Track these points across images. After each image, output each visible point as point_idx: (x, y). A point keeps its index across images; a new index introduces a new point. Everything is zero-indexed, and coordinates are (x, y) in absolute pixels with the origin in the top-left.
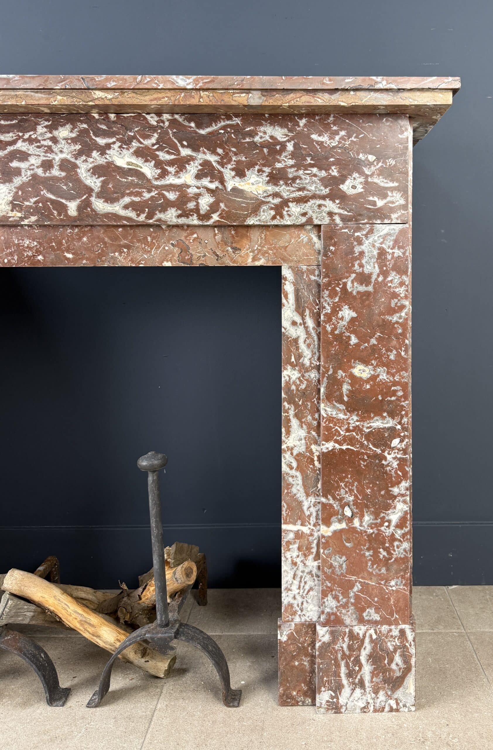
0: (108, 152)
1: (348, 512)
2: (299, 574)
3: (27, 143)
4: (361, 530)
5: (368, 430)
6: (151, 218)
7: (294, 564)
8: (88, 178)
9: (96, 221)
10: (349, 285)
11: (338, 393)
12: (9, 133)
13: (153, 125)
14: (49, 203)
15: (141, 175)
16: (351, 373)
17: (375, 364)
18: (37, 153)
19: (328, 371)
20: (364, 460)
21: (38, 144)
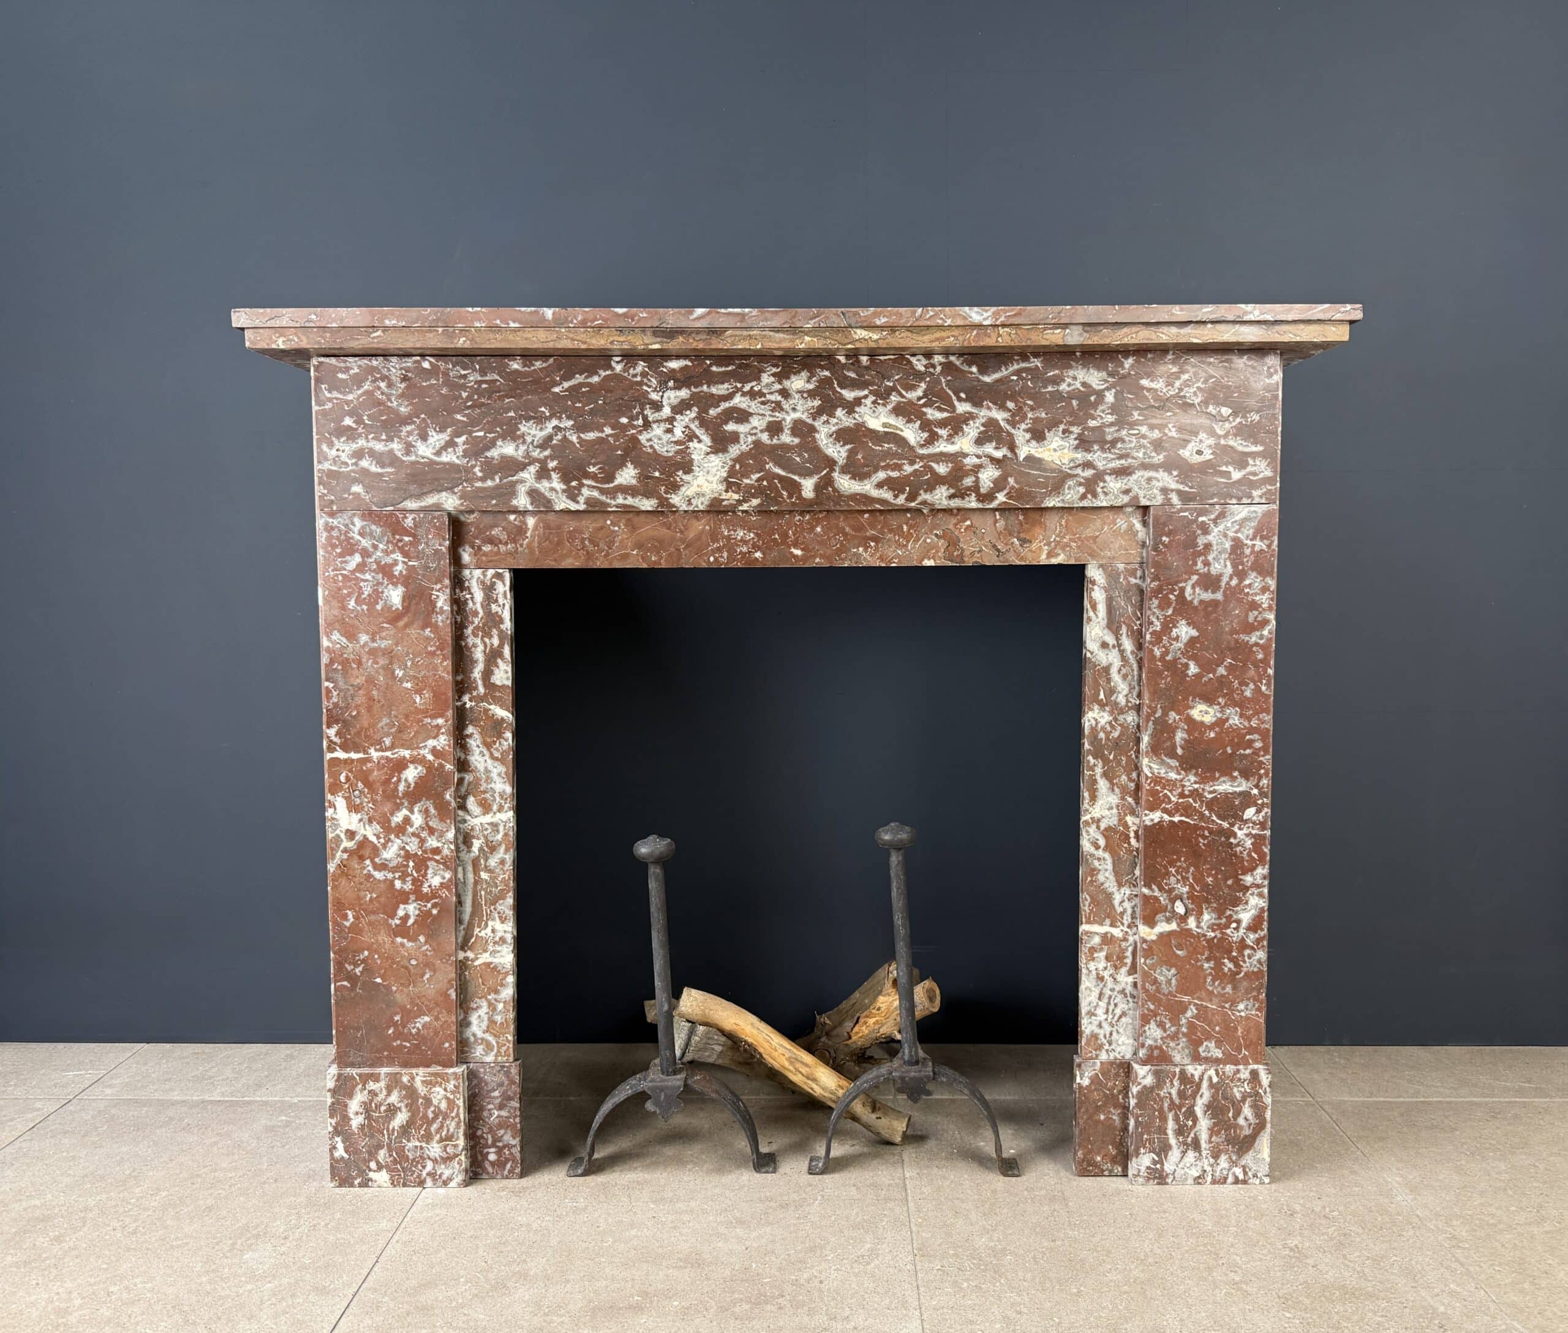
0: (857, 409)
1: (1180, 908)
2: (1107, 992)
3: (748, 398)
4: (1198, 933)
5: (1210, 796)
6: (913, 500)
7: (1100, 979)
8: (830, 445)
9: (840, 505)
10: (1188, 591)
11: (1168, 744)
12: (723, 383)
13: (920, 371)
14: (776, 481)
15: (901, 441)
16: (1188, 715)
17: (1223, 704)
18: (761, 412)
19: (1155, 712)
20: (1204, 837)
21: (763, 399)
